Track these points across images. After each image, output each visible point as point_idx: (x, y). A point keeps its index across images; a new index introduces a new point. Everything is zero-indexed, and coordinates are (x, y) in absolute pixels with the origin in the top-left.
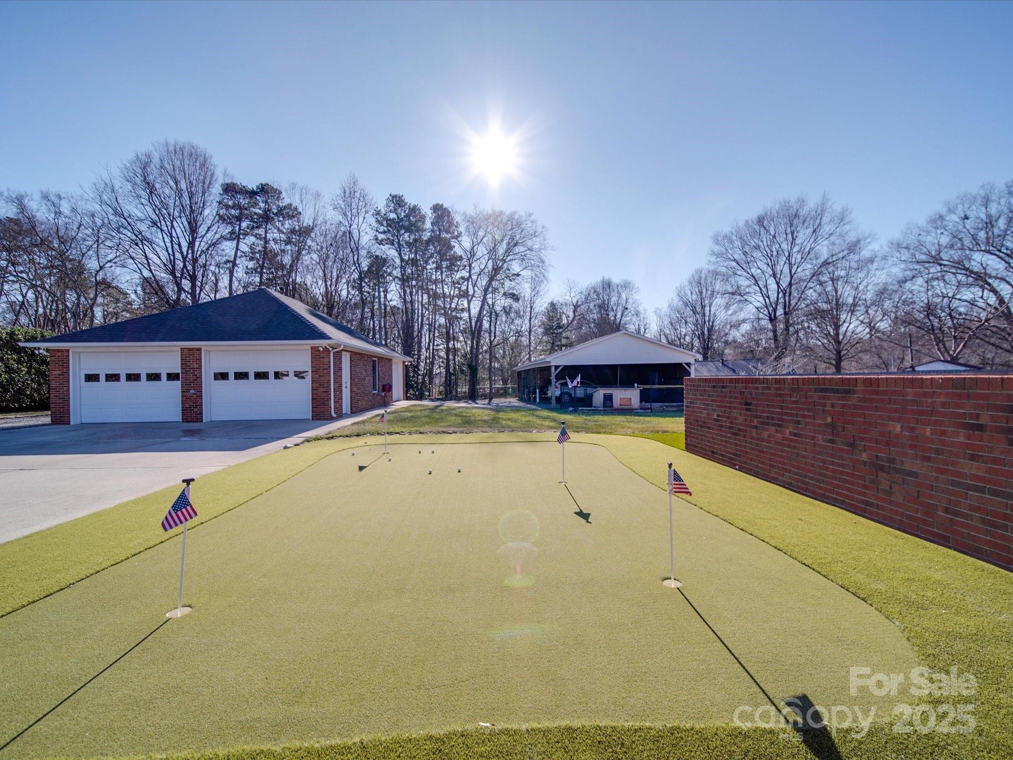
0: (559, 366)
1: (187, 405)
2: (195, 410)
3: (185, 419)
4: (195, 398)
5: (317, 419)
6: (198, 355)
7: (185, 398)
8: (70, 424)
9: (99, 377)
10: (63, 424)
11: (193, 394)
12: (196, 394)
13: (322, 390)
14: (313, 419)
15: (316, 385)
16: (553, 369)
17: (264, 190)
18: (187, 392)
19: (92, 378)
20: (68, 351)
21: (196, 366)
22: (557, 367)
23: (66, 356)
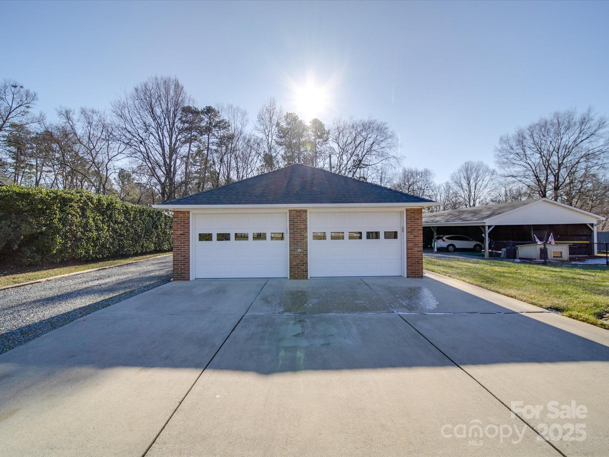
0: (492, 226)
1: (295, 263)
2: (302, 267)
3: (293, 276)
4: (302, 257)
5: (412, 277)
6: (305, 216)
7: (293, 257)
8: (189, 280)
9: (212, 237)
10: (184, 280)
11: (300, 252)
12: (303, 252)
13: (416, 249)
14: (408, 277)
15: (411, 245)
16: (487, 228)
17: (209, 110)
18: (295, 251)
19: (205, 237)
20: (189, 212)
21: (303, 227)
22: (489, 227)
23: (187, 217)
